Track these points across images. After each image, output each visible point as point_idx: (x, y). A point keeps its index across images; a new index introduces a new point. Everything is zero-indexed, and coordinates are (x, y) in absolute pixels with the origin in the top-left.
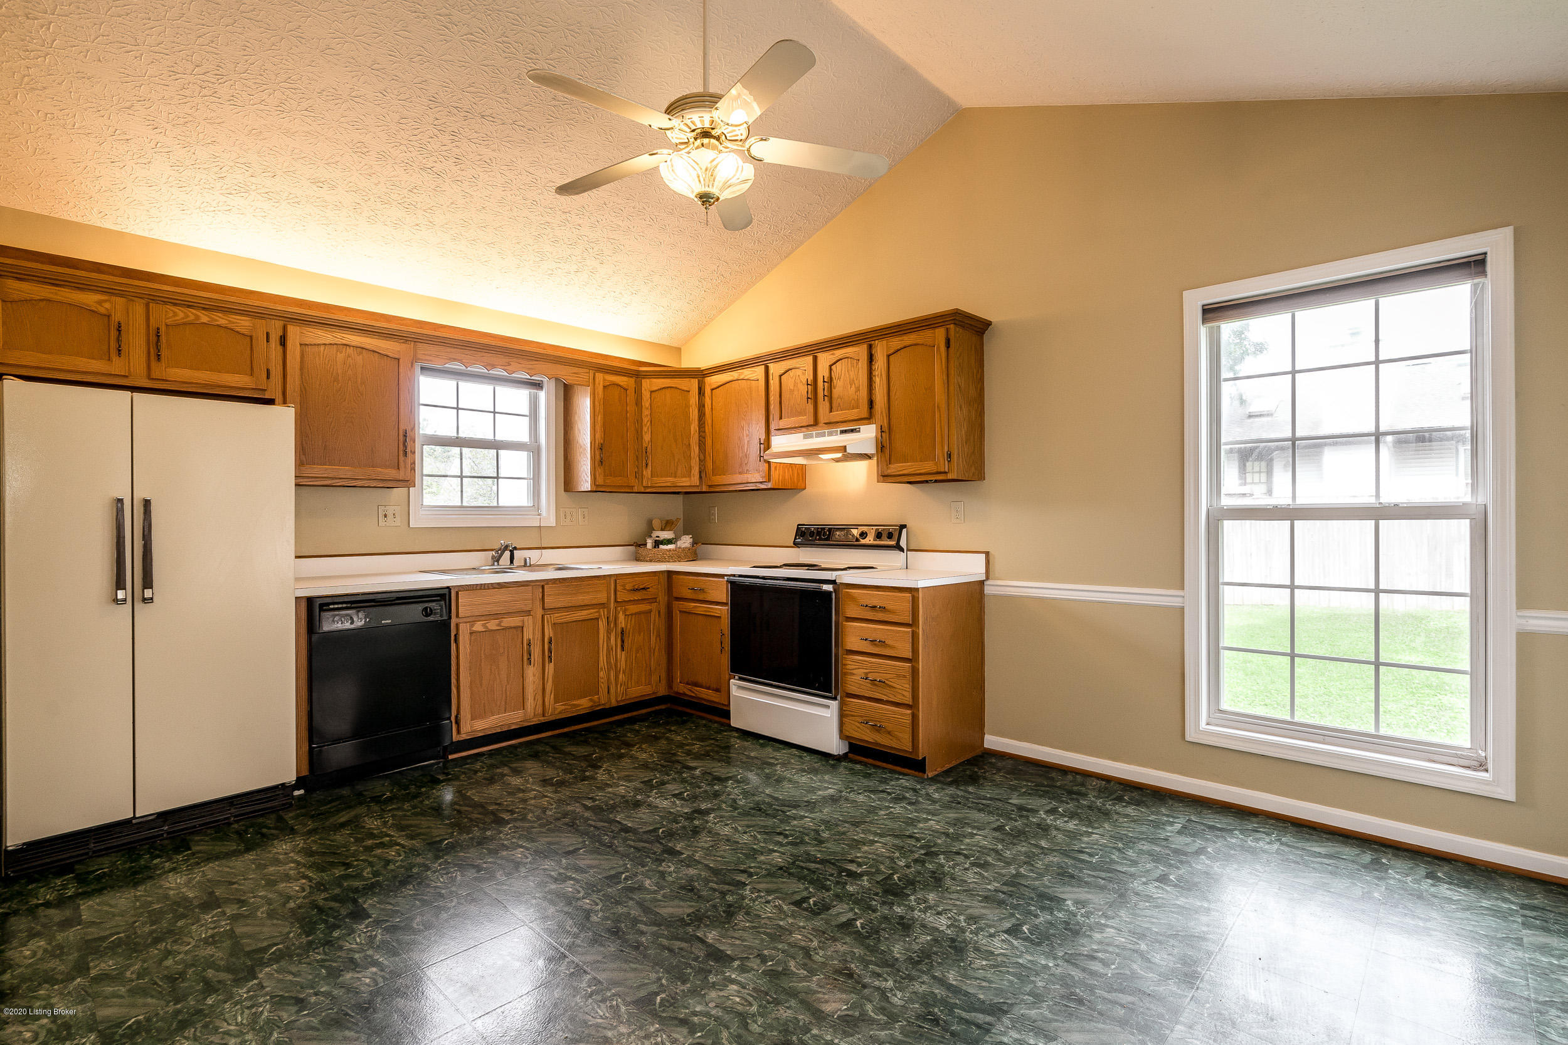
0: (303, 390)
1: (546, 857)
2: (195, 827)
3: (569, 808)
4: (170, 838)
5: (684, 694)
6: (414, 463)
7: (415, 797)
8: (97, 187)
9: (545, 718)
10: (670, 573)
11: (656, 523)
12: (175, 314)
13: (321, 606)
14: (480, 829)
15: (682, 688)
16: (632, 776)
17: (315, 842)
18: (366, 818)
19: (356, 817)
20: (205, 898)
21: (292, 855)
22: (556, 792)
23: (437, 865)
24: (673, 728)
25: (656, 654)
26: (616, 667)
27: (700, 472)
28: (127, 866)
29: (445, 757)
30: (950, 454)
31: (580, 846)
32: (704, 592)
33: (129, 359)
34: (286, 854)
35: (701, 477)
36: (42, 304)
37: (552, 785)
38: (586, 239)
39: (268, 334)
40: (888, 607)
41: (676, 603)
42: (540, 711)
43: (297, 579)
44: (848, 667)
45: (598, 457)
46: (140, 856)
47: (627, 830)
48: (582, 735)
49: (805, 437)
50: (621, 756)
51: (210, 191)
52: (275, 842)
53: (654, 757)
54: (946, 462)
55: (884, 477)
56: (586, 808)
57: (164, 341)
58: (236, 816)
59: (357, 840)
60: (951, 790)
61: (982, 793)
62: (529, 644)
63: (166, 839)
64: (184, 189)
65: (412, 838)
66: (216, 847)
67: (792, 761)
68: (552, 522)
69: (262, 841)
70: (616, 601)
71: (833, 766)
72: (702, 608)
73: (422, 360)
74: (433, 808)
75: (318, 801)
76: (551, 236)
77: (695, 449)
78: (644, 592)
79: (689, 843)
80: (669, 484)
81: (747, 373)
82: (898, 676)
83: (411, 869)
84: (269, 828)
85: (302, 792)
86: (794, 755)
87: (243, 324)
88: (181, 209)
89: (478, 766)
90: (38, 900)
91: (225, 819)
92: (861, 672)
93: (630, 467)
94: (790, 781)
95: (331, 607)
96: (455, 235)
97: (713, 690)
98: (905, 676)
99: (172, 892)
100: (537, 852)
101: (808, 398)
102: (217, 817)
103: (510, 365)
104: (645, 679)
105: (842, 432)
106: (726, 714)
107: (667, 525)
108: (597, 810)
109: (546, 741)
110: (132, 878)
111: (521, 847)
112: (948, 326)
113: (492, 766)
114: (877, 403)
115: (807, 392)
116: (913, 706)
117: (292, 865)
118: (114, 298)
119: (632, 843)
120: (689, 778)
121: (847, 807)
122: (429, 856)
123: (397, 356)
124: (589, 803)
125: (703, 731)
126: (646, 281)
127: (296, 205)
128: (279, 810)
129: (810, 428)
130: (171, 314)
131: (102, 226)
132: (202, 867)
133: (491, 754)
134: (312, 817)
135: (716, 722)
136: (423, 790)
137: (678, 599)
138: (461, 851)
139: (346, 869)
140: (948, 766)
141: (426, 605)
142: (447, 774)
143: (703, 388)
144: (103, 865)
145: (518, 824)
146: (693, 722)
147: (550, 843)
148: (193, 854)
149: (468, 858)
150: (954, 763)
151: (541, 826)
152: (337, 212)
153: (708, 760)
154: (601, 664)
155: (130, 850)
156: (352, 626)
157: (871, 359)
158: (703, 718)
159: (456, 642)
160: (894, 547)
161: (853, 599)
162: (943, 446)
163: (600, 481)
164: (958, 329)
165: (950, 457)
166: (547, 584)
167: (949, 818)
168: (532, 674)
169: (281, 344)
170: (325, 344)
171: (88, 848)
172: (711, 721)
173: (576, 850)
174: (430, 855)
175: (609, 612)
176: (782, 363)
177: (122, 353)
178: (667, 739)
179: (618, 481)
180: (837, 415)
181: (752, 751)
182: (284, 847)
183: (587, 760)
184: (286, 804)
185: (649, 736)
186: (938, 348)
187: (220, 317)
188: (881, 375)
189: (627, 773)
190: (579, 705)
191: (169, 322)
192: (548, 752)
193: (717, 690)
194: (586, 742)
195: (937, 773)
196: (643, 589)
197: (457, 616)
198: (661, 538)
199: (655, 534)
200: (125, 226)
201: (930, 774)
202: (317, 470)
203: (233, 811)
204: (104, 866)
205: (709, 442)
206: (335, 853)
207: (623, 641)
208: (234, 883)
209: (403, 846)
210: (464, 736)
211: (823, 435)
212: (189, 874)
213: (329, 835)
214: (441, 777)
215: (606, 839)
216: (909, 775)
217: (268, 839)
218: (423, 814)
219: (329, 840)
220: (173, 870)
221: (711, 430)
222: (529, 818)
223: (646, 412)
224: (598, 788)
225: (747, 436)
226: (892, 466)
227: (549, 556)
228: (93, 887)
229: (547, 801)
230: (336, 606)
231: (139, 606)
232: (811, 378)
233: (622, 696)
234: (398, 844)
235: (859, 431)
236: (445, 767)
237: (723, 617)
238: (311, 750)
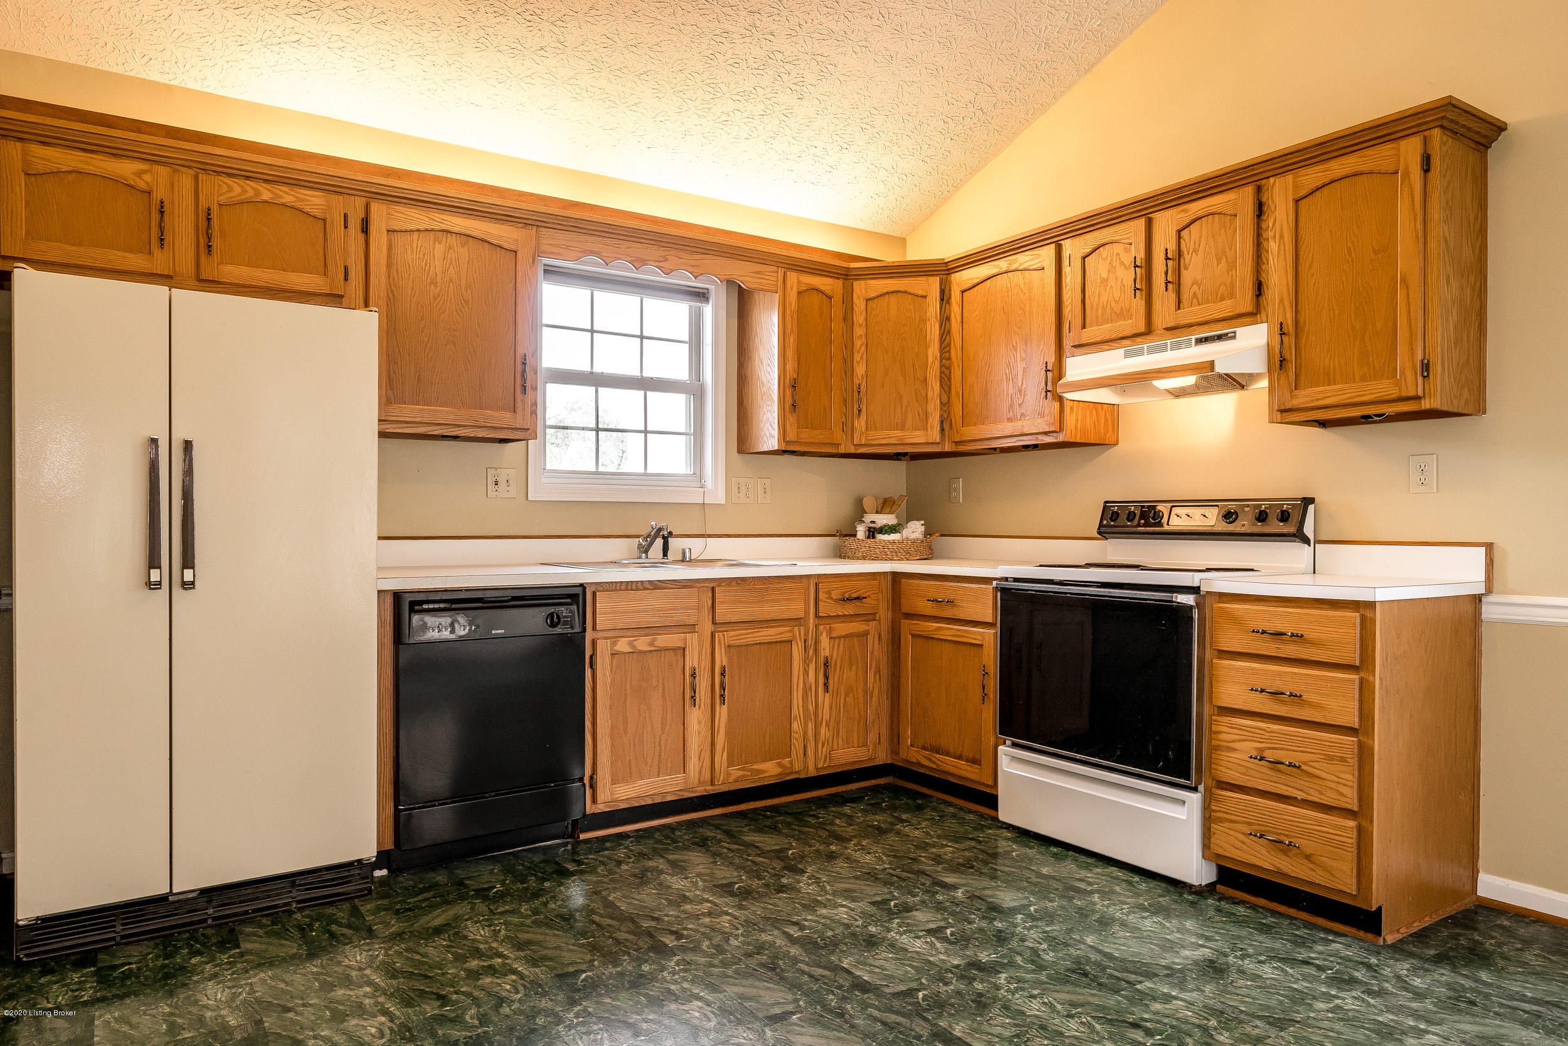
0: (390, 294)
1: (739, 1022)
2: (247, 912)
3: (764, 937)
4: (216, 925)
5: (920, 764)
6: (536, 404)
7: (536, 895)
8: (138, 17)
9: (715, 788)
10: (896, 577)
11: (868, 503)
12: (230, 189)
13: (412, 604)
14: (632, 960)
15: (914, 755)
16: (854, 891)
17: (399, 953)
18: (469, 923)
19: (456, 918)
20: (250, 1030)
21: (368, 972)
22: (741, 907)
23: (572, 1015)
24: (904, 817)
25: (875, 699)
26: (816, 716)
27: (942, 422)
28: (159, 963)
29: (573, 835)
30: (1428, 365)
31: (790, 1008)
32: (955, 606)
33: (174, 252)
34: (360, 969)
35: (942, 430)
36: (71, 177)
37: (732, 894)
38: (779, 56)
39: (346, 216)
40: (1308, 635)
41: (905, 623)
42: (707, 776)
43: (380, 569)
44: (1223, 737)
45: (789, 400)
46: (177, 950)
47: (863, 987)
48: (768, 817)
49: (1127, 355)
50: (831, 856)
51: (274, 12)
52: (347, 947)
53: (884, 862)
54: (1420, 379)
55: (1285, 413)
56: (792, 940)
57: (217, 228)
58: (299, 902)
59: (457, 958)
60: (1444, 974)
61: (1505, 984)
62: (693, 675)
63: (211, 926)
64: (242, 11)
65: (534, 962)
66: (271, 948)
67: (1118, 889)
68: (720, 497)
69: (331, 944)
70: (817, 616)
71: (1193, 904)
72: (950, 631)
73: (547, 253)
74: (561, 916)
75: (406, 888)
76: (729, 55)
77: (935, 386)
78: (857, 603)
79: (975, 1025)
80: (893, 441)
81: (1023, 259)
82: (1330, 758)
83: (534, 1017)
84: (340, 925)
85: (384, 872)
86: (1117, 878)
87: (314, 201)
88: (239, 43)
89: (621, 853)
90: (48, 1002)
91: (286, 904)
92: (1250, 747)
93: (835, 415)
94: (1124, 924)
95: (425, 606)
96: (594, 62)
97: (967, 761)
98: (1343, 760)
99: (209, 1014)
100: (724, 1011)
101: (1136, 289)
102: (273, 901)
103: (666, 260)
104: (859, 736)
105: (1200, 341)
106: (991, 801)
107: (885, 505)
108: (809, 945)
109: (716, 822)
110: (163, 983)
111: (699, 998)
112: (1426, 133)
113: (641, 855)
114: (1271, 286)
115: (1135, 280)
116: (1361, 813)
117: (368, 989)
118: (156, 167)
119: (876, 1013)
120: (947, 904)
121: (1247, 987)
122: (559, 998)
123: (513, 247)
124: (794, 931)
125: (951, 825)
126: (864, 126)
127: (382, 26)
128: (353, 898)
129: (1139, 339)
130: (225, 189)
131: (148, 78)
132: (249, 978)
133: (640, 836)
134: (397, 912)
135: (970, 812)
136: (547, 884)
137: (909, 616)
138: (607, 995)
139: (442, 1006)
140: (1417, 926)
141: (552, 609)
142: (579, 863)
143: (947, 292)
144: (131, 958)
145: (689, 957)
146: (934, 809)
147: (742, 997)
148: (242, 955)
149: (618, 1008)
150: (1427, 921)
151: (725, 964)
152: (435, 34)
153: (972, 874)
154: (795, 712)
155: (165, 939)
156: (453, 636)
157: (1260, 210)
158: (950, 804)
159: (591, 667)
160: (1294, 535)
161: (1234, 619)
162: (1412, 350)
163: (791, 435)
164: (1445, 138)
165: (1428, 370)
166: (719, 586)
167: (1466, 1033)
168: (696, 718)
169: (363, 231)
170: (418, 230)
171: (114, 931)
172: (961, 809)
173: (787, 1014)
174: (561, 997)
175: (806, 634)
176: (1088, 236)
177: (166, 242)
178: (898, 833)
179: (818, 435)
180: (1189, 314)
181: (1042, 864)
182: (358, 958)
183: (779, 858)
184: (366, 889)
185: (869, 826)
186: (1407, 174)
187: (285, 192)
188: (1282, 236)
189: (848, 886)
190: (764, 771)
191: (223, 199)
192: (720, 841)
193: (975, 761)
194: (774, 829)
195: (1400, 936)
196: (857, 598)
197: (594, 628)
198: (878, 525)
199: (868, 518)
200: (172, 76)
201: (1390, 937)
202: (408, 412)
203: (294, 894)
204: (131, 960)
205: (956, 374)
206: (427, 977)
207: (826, 677)
208: (288, 1010)
209: (522, 977)
210: (601, 808)
211: (1163, 348)
212: (233, 987)
213: (419, 945)
214: (571, 867)
215: (832, 1000)
216: (1346, 936)
217: (338, 941)
218: (548, 924)
219: (418, 953)
220: (215, 976)
221: (960, 355)
222: (704, 947)
223: (859, 331)
224: (805, 906)
225: (1023, 360)
226: (1300, 393)
227: (716, 548)
228: (115, 991)
229: (729, 922)
230: (431, 606)
231: (177, 592)
232: (1141, 255)
233: (825, 761)
234: (514, 972)
235: (1234, 337)
236: (574, 852)
237: (986, 645)
238: (397, 812)
